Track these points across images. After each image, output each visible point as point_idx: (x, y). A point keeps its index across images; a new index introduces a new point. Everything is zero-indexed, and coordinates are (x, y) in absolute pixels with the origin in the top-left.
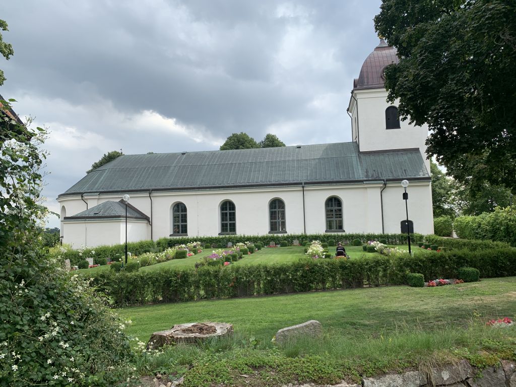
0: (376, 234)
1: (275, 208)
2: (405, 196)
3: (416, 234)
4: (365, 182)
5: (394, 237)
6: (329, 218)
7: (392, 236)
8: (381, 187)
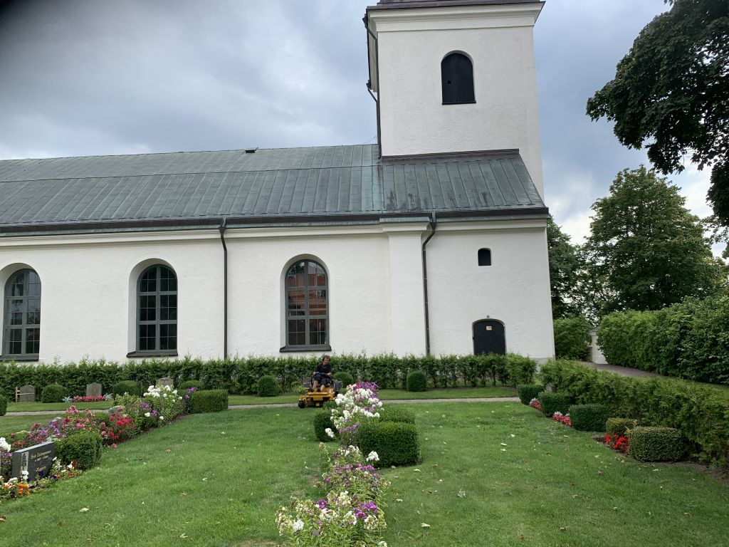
0: (400, 358)
1: (153, 288)
2: (484, 257)
3: (512, 355)
4: (382, 220)
5: (450, 363)
6: (293, 314)
7: (444, 361)
8: (423, 233)
